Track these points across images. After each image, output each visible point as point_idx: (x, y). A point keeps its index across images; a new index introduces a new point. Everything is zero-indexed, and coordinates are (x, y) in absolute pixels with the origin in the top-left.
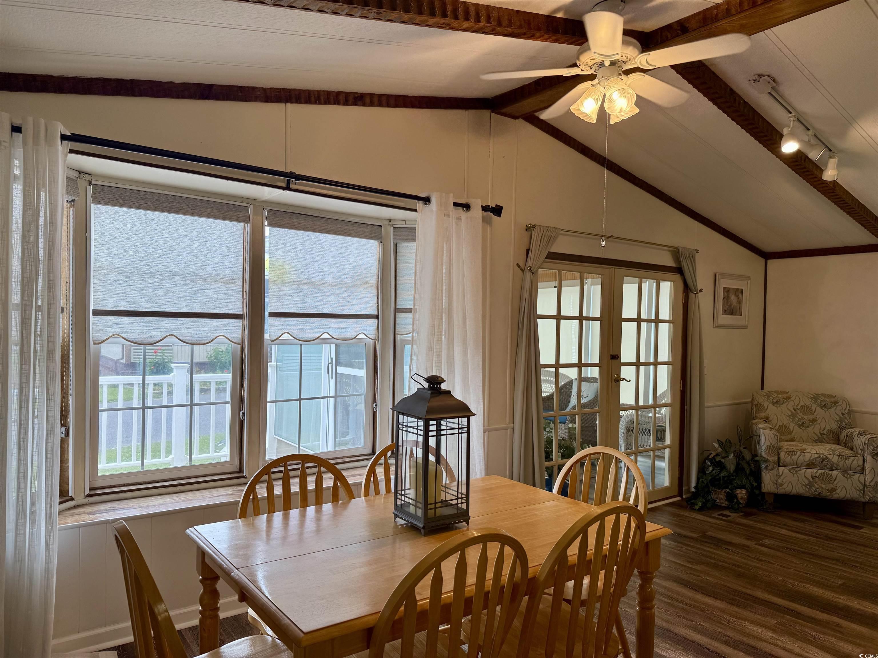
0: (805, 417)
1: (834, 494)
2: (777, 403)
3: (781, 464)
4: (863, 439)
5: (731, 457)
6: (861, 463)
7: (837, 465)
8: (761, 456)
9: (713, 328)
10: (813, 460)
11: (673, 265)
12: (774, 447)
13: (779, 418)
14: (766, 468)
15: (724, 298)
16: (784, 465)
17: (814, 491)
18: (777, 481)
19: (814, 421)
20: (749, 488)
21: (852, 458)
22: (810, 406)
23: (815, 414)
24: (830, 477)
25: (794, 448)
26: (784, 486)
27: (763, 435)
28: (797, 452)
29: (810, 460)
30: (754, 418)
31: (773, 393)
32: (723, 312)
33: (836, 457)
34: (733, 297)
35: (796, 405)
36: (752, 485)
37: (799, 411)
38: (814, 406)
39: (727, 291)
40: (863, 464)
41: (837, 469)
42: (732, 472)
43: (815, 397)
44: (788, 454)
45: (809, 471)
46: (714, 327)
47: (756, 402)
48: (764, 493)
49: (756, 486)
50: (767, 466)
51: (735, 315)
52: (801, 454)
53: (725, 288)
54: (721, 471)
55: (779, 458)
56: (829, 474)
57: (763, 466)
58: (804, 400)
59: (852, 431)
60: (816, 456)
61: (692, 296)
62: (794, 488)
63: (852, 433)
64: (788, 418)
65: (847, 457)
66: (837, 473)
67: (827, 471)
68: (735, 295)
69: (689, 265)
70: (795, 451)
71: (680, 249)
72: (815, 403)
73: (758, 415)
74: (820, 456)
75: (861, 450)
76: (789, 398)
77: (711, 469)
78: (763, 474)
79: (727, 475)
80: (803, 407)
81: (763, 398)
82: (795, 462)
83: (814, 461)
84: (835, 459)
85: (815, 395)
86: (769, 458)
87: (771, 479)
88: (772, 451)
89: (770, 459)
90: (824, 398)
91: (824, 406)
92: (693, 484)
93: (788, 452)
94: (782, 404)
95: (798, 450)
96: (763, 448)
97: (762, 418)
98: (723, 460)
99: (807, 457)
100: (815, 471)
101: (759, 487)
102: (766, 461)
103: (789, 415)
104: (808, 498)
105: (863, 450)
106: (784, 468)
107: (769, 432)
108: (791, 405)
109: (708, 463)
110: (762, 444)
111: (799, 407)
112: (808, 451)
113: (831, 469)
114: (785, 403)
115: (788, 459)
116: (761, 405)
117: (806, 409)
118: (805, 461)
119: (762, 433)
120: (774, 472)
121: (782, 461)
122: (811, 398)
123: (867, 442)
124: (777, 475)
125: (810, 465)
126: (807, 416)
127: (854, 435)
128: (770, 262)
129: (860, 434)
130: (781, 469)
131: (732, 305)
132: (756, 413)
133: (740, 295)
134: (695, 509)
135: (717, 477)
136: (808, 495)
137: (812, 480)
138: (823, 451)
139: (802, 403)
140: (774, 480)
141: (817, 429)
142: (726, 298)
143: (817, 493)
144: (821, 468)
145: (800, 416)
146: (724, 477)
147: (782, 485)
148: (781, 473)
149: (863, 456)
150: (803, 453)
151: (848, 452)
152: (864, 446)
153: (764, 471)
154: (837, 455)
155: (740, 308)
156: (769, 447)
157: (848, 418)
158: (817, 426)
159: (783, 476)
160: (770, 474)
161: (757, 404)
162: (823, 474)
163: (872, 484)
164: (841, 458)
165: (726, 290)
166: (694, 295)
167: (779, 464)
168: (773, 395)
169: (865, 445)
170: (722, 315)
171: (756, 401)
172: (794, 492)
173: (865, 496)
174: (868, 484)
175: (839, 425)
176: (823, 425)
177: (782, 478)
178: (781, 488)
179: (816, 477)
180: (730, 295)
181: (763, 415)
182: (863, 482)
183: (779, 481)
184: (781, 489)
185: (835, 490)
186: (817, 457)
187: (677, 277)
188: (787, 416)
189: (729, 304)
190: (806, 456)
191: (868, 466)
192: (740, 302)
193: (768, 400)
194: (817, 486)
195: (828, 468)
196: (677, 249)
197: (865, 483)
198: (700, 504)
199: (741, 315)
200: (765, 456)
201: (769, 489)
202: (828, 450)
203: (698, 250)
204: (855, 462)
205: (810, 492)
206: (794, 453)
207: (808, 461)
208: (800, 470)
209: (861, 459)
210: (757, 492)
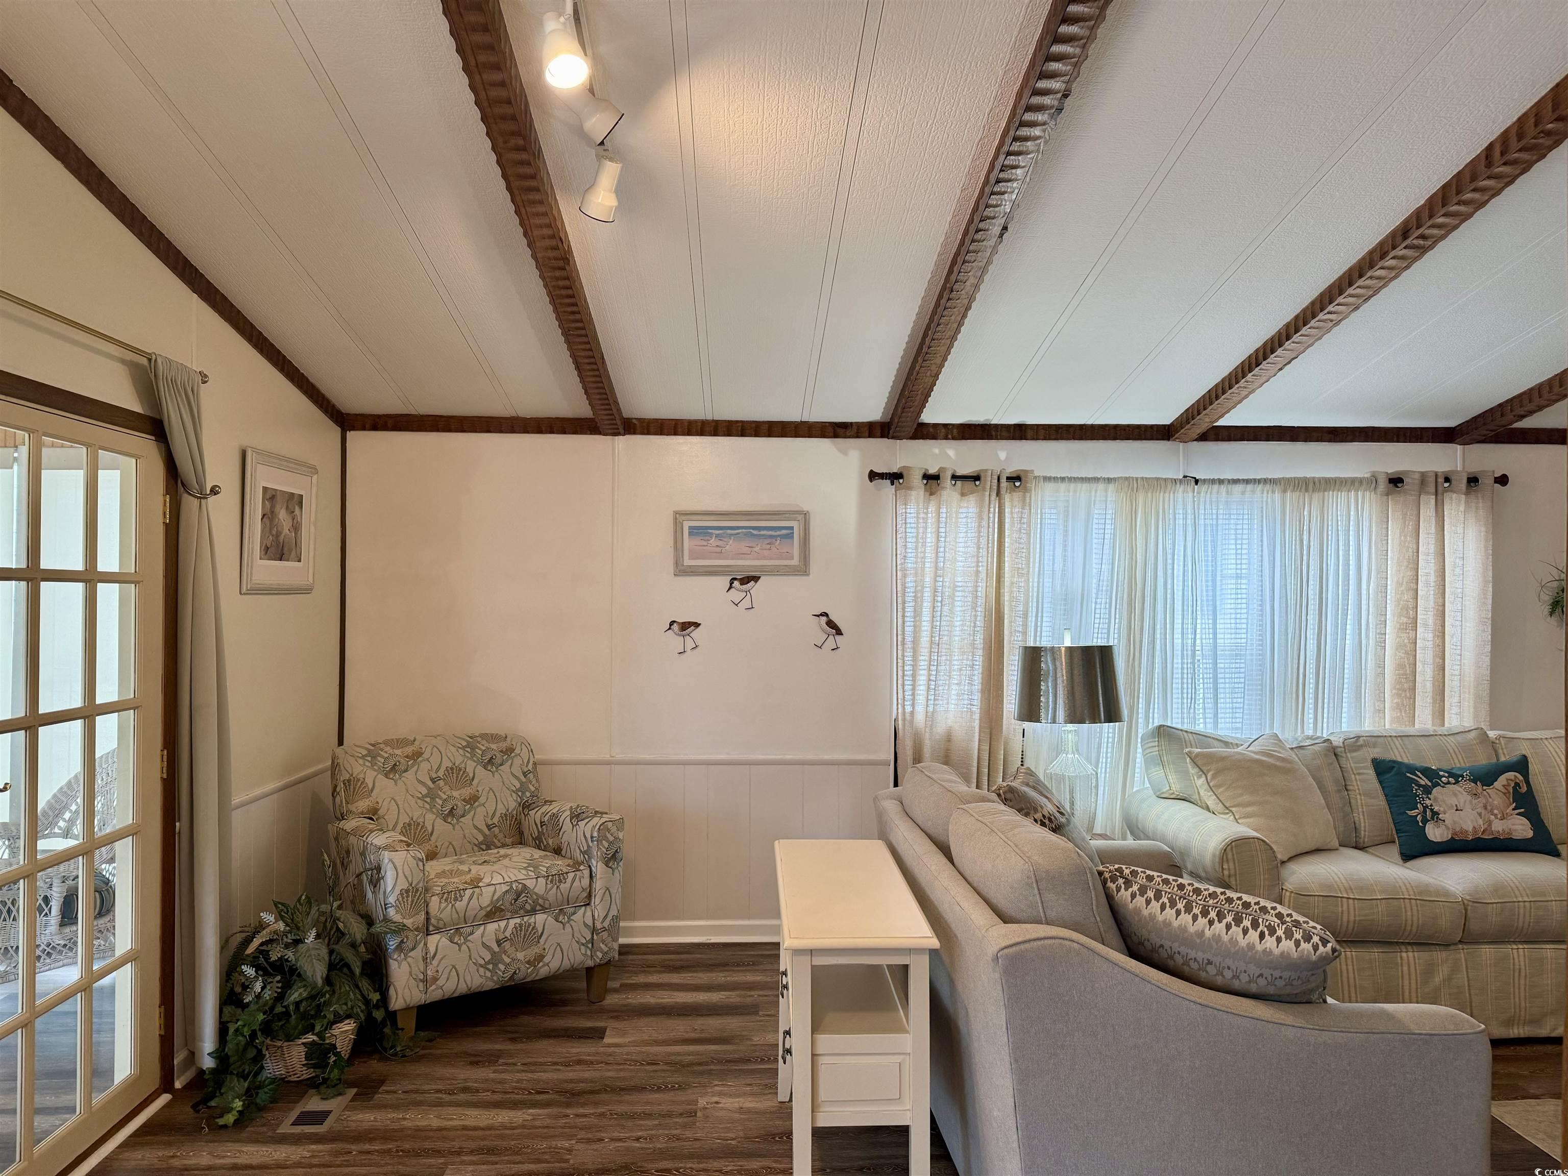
0: (455, 794)
1: (541, 968)
2: (393, 771)
3: (431, 928)
4: (588, 827)
5: (311, 939)
6: (586, 882)
7: (545, 900)
8: (386, 920)
9: (241, 593)
10: (498, 900)
11: (137, 408)
12: (417, 890)
13: (400, 806)
14: (399, 948)
15: (264, 516)
16: (438, 930)
17: (502, 975)
18: (425, 974)
19: (472, 800)
20: (362, 1011)
21: (571, 875)
22: (463, 765)
23: (475, 782)
24: (532, 930)
25: (456, 880)
26: (440, 983)
27: (390, 865)
28: (464, 890)
29: (492, 901)
30: (342, 814)
31: (382, 746)
32: (263, 553)
33: (542, 881)
34: (282, 515)
35: (435, 768)
36: (367, 1002)
37: (441, 783)
38: (470, 766)
39: (270, 496)
40: (590, 885)
41: (544, 909)
42: (320, 982)
43: (470, 745)
44: (446, 900)
45: (492, 927)
46: (244, 591)
47: (346, 776)
48: (395, 1012)
49: (378, 1000)
50: (402, 942)
51: (288, 561)
52: (474, 892)
53: (265, 489)
54: (287, 986)
55: (427, 913)
56: (530, 925)
57: (392, 943)
58: (449, 755)
59: (554, 811)
60: (505, 888)
61: (190, 503)
62: (461, 980)
63: (555, 816)
64: (420, 802)
65: (561, 877)
66: (546, 916)
67: (526, 919)
68: (287, 508)
69: (185, 416)
70: (461, 887)
71: (159, 361)
72: (471, 758)
73: (352, 807)
74: (512, 887)
75: (583, 853)
76: (419, 754)
77: (258, 987)
78: (393, 965)
79: (305, 995)
80: (450, 770)
81: (361, 761)
82: (462, 915)
83: (501, 903)
84: (540, 887)
85: (468, 739)
86: (405, 921)
87: (411, 974)
88: (412, 901)
89: (408, 922)
90: (487, 745)
91: (490, 763)
92: (208, 1043)
93: (446, 895)
94: (406, 771)
95: (466, 883)
96: (392, 899)
97: (362, 813)
98: (290, 955)
99: (486, 897)
100: (503, 924)
101: (384, 999)
102: (400, 929)
103: (423, 796)
104: (491, 992)
105: (587, 852)
106: (437, 937)
107: (403, 854)
108: (423, 770)
109: (249, 971)
110: (389, 889)
111: (441, 774)
112: (487, 880)
113: (533, 912)
114: (413, 767)
115: (446, 915)
116: (359, 780)
117: (456, 775)
118: (482, 908)
119: (386, 861)
120: (418, 953)
121: (433, 921)
122: (463, 748)
123: (595, 834)
124: (425, 959)
125: (494, 913)
126: (459, 792)
127: (561, 820)
128: (350, 435)
129: (577, 816)
130: (433, 940)
131: (281, 533)
132: (347, 803)
133: (297, 509)
134: (225, 1127)
135: (279, 1009)
136: (490, 985)
137: (496, 949)
138: (516, 872)
139: (447, 764)
140: (418, 973)
141: (478, 818)
142: (269, 517)
143: (508, 975)
144: (514, 913)
145: (444, 793)
146: (297, 1004)
147: (435, 979)
148: (432, 950)
149: (590, 866)
150: (477, 890)
151: (560, 864)
152: (591, 844)
153: (395, 957)
154: (544, 877)
155: (297, 543)
156: (405, 893)
157: (534, 782)
158: (481, 810)
159: (438, 957)
160: (409, 959)
161: (349, 781)
162: (518, 928)
163: (606, 924)
164: (551, 882)
165: (268, 496)
166: (196, 501)
167: (427, 929)
168: (382, 753)
169: (592, 841)
170: (261, 559)
171: (344, 772)
172: (463, 989)
173: (595, 952)
174: (599, 925)
175: (519, 800)
176: (491, 807)
177: (435, 962)
178: (433, 987)
179: (506, 939)
180: (278, 507)
181: (363, 805)
182: (590, 923)
183: (429, 972)
184: (433, 991)
185: (541, 957)
186: (507, 891)
187: (146, 444)
188: (419, 798)
189: (274, 532)
190: (484, 895)
191: (598, 885)
192: (296, 528)
193: (372, 766)
194: (507, 960)
195: (527, 912)
196: (150, 360)
197: (594, 924)
198: (238, 1104)
199: (299, 561)
200: (397, 918)
201: (408, 1000)
202: (525, 868)
203: (206, 376)
204: (577, 883)
205: (495, 978)
206: (458, 894)
207: (488, 906)
208: (472, 933)
209: (586, 873)
210: (378, 1015)
